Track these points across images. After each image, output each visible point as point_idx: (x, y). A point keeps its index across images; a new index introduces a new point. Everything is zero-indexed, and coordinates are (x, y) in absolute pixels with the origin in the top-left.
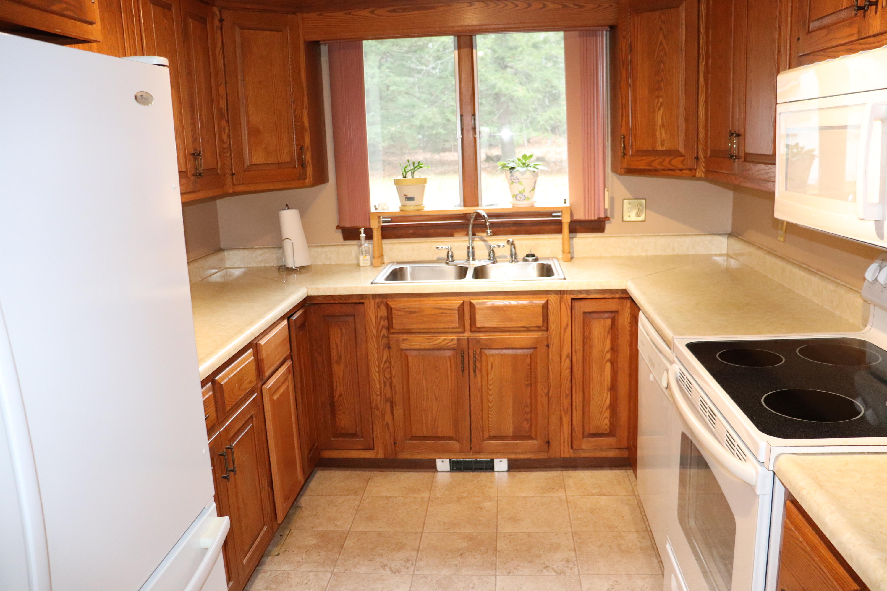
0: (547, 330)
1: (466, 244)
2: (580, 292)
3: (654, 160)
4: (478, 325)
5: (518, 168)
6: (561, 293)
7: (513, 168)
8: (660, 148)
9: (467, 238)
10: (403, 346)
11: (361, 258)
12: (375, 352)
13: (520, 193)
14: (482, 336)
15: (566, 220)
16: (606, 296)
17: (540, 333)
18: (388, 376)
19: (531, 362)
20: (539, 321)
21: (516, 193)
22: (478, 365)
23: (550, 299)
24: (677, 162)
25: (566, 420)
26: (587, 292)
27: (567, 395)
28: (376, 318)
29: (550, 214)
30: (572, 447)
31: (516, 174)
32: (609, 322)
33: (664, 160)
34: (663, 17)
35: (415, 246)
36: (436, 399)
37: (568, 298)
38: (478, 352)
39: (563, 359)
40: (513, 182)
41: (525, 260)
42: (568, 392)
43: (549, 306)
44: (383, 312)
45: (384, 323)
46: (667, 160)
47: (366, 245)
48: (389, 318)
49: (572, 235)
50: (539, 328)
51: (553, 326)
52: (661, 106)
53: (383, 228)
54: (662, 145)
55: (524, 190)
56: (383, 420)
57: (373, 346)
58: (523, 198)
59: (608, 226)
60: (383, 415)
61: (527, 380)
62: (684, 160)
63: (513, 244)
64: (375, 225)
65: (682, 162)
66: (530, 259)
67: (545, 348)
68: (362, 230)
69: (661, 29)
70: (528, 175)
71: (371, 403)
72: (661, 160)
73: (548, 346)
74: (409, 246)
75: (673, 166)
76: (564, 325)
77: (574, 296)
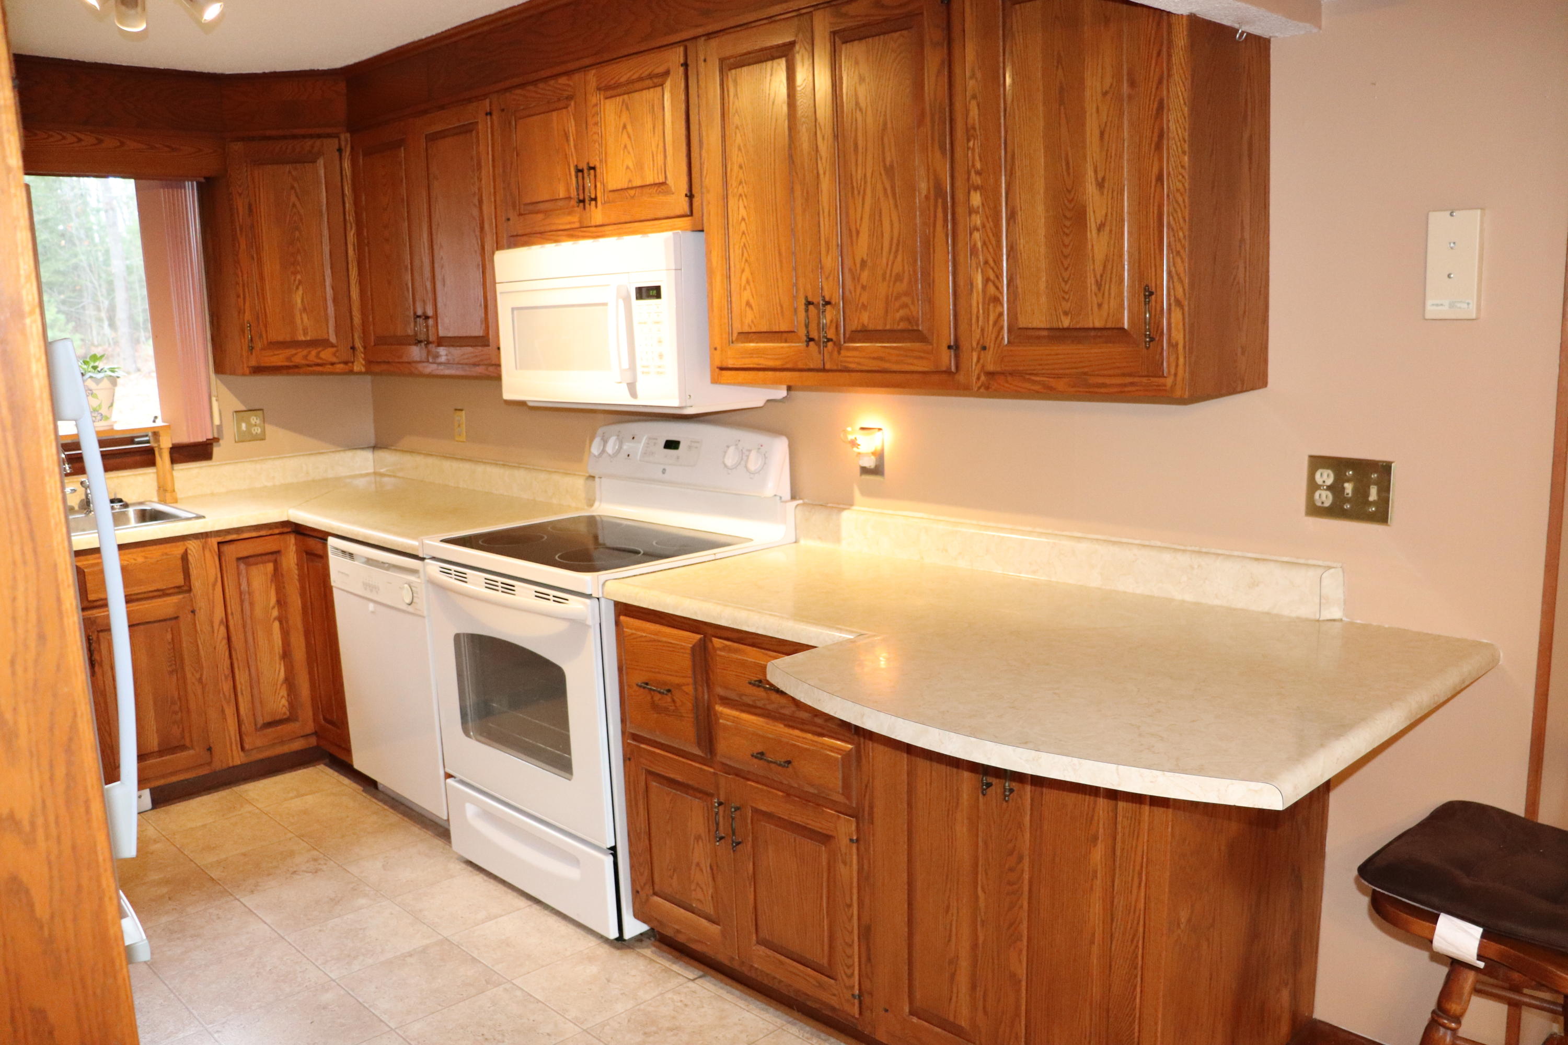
0: (190, 590)
2: (228, 532)
3: (296, 354)
4: (92, 597)
6: (204, 537)
8: (302, 338)
13: (98, 410)
14: (98, 613)
15: (165, 444)
16: (263, 533)
17: (181, 596)
19: (173, 639)
20: (180, 580)
23: (190, 546)
24: (327, 354)
25: (230, 711)
26: (239, 530)
27: (226, 677)
29: (131, 440)
30: (243, 749)
32: (270, 567)
33: (310, 352)
34: (294, 173)
37: (214, 541)
38: (95, 637)
39: (216, 627)
42: (228, 672)
43: (190, 558)
46: (314, 353)
50: (179, 590)
51: (196, 584)
52: (299, 284)
54: (305, 334)
55: (100, 405)
58: (99, 418)
59: (216, 451)
61: (171, 665)
62: (337, 351)
65: (334, 354)
66: (117, 506)
67: (190, 616)
69: (293, 187)
70: (106, 383)
72: (305, 352)
73: (193, 612)
75: (321, 359)
76: (212, 580)
77: (220, 539)
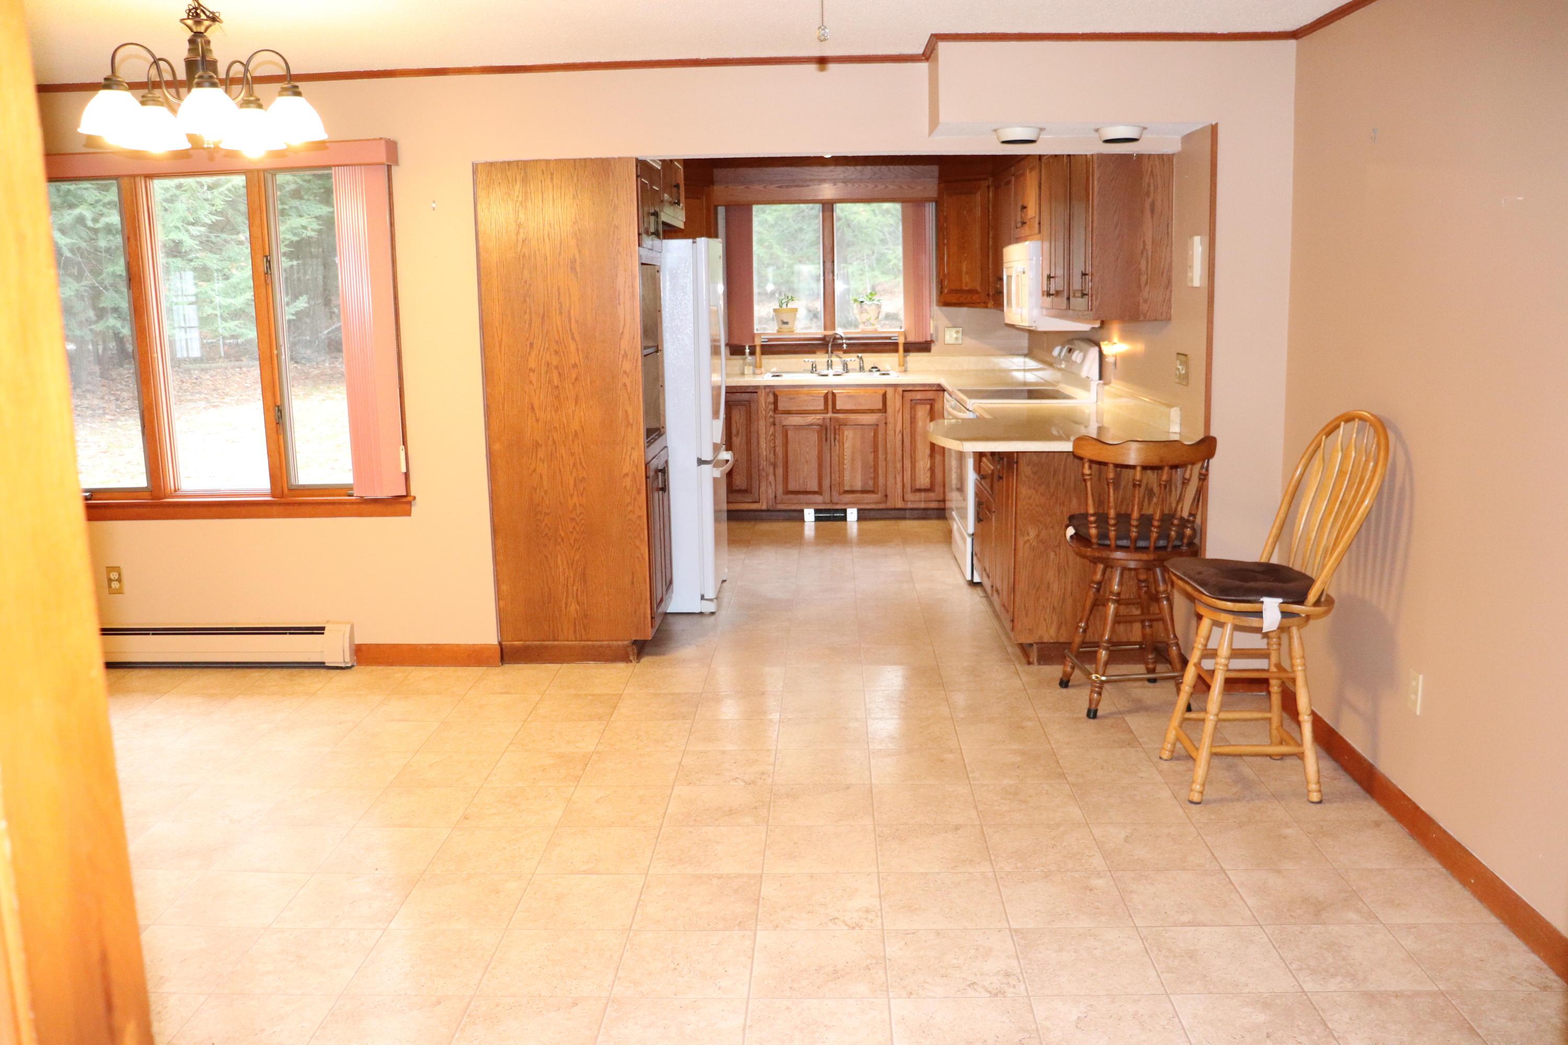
0: (885, 412)
1: (826, 360)
2: (908, 385)
3: (961, 297)
4: (838, 408)
5: (866, 302)
6: (895, 386)
7: (862, 302)
8: (965, 288)
9: (827, 355)
10: (784, 423)
11: (746, 368)
12: (764, 428)
13: (868, 320)
14: (840, 416)
15: (901, 341)
16: (926, 388)
17: (881, 415)
18: (772, 445)
19: (874, 435)
20: (880, 406)
21: (865, 320)
22: (837, 437)
23: (888, 390)
24: (975, 297)
25: (899, 479)
26: (914, 385)
27: (900, 460)
28: (766, 403)
29: (890, 338)
30: (903, 500)
31: (865, 306)
32: (928, 407)
33: (968, 295)
34: (967, 200)
35: (787, 360)
36: (807, 462)
37: (900, 389)
38: (837, 427)
39: (897, 433)
40: (862, 312)
41: (870, 371)
42: (900, 458)
43: (887, 395)
44: (771, 399)
45: (772, 407)
46: (970, 296)
47: (749, 359)
48: (775, 403)
49: (907, 354)
50: (879, 411)
51: (889, 410)
52: (965, 259)
53: (762, 346)
54: (966, 286)
55: (870, 318)
56: (767, 479)
57: (762, 423)
58: (869, 326)
59: (934, 348)
60: (767, 475)
61: (872, 449)
62: (980, 296)
63: (861, 358)
64: (758, 342)
65: (979, 298)
66: (874, 370)
67: (884, 425)
68: (747, 348)
69: (966, 207)
70: (874, 307)
71: (759, 466)
72: (965, 296)
73: (886, 423)
74: (781, 361)
75: (973, 299)
76: (897, 409)
77: (904, 389)
